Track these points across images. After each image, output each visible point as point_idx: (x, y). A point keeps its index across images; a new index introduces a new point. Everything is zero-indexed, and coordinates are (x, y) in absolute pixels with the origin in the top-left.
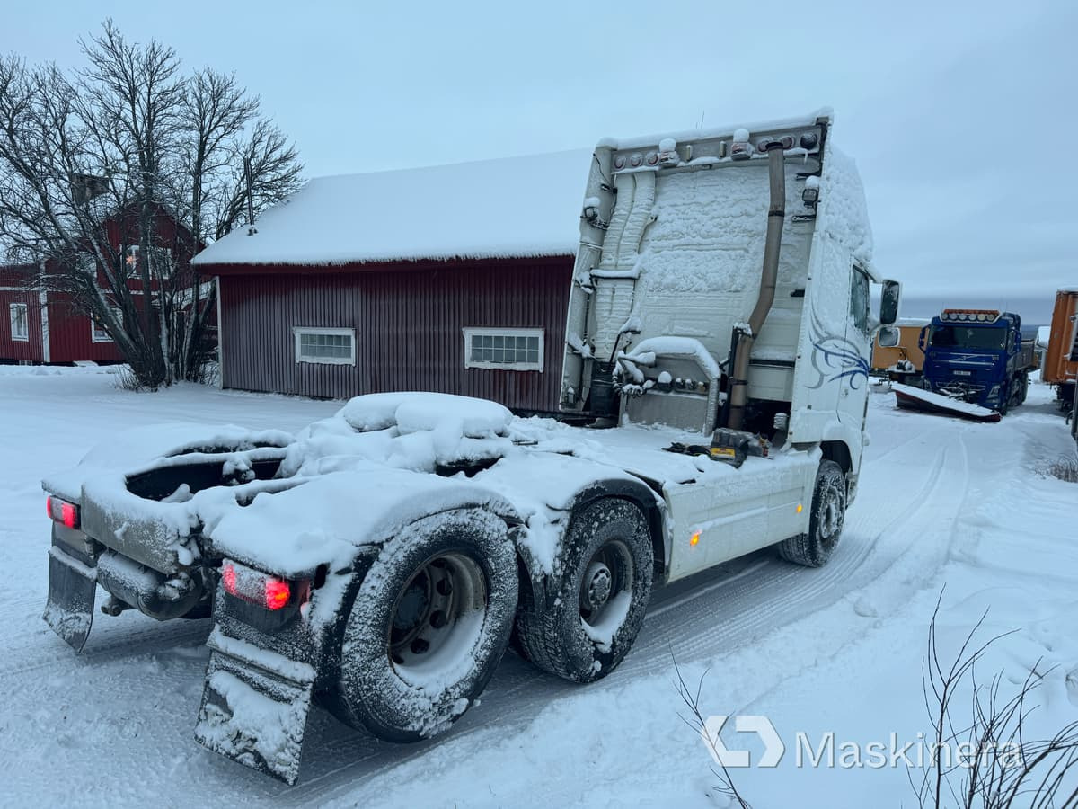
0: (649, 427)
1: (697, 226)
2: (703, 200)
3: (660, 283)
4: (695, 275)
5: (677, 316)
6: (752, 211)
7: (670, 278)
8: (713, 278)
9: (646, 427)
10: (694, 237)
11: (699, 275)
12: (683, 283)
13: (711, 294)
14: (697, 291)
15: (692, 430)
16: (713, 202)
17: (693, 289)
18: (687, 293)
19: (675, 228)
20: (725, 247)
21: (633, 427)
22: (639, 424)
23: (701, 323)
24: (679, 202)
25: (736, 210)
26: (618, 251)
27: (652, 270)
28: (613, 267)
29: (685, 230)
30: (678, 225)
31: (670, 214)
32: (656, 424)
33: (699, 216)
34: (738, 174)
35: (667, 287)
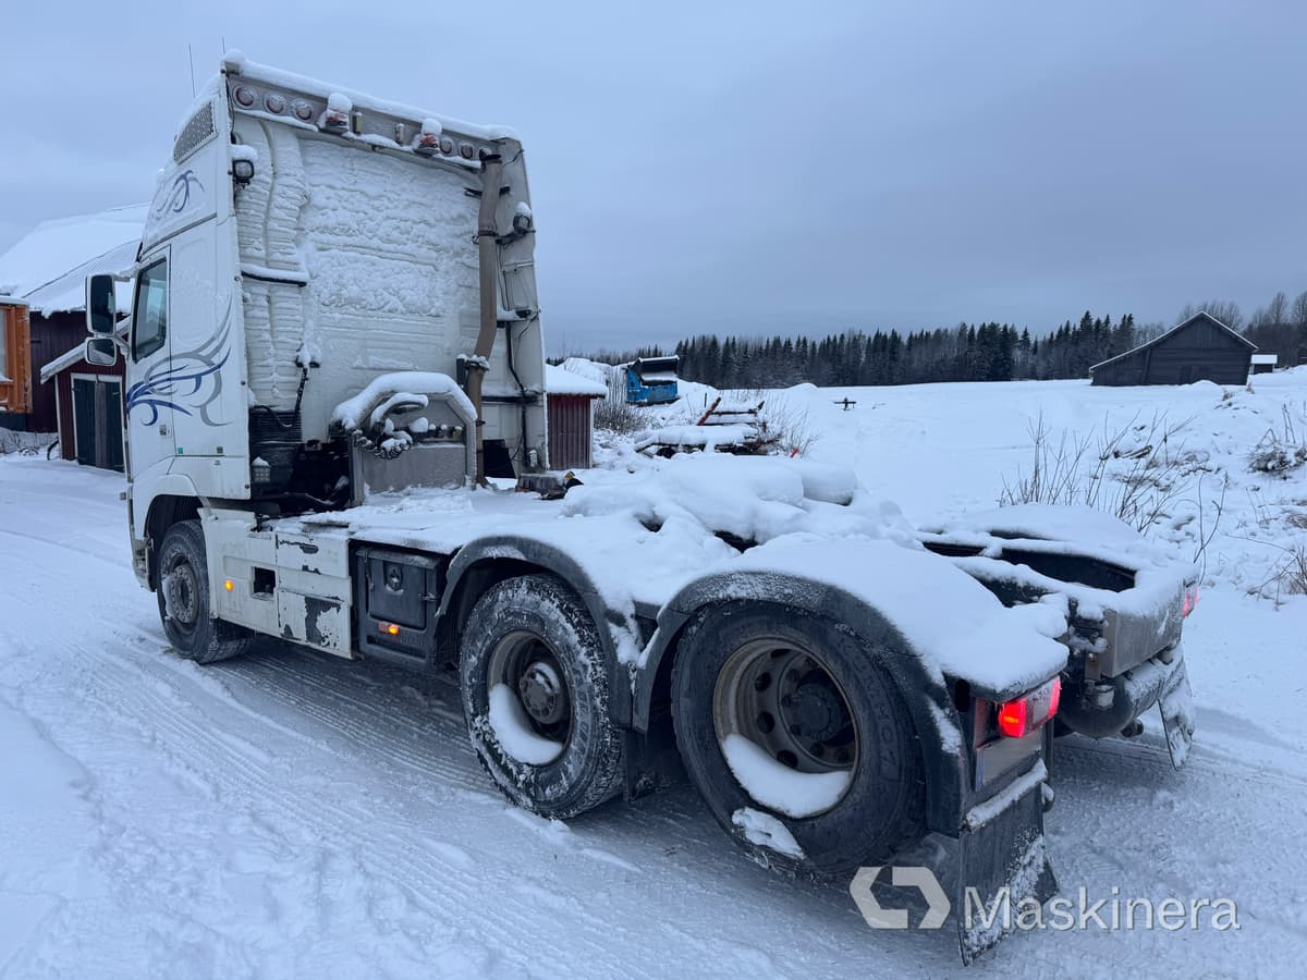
0: (401, 494)
1: (370, 224)
2: (372, 190)
3: (339, 296)
4: (385, 289)
5: (370, 343)
6: (432, 221)
7: (353, 290)
8: (410, 297)
9: (395, 494)
10: (370, 238)
11: (391, 290)
12: (371, 299)
13: (409, 316)
14: (390, 311)
15: (453, 486)
16: (383, 196)
17: (386, 308)
18: (380, 313)
19: (341, 219)
20: (413, 259)
21: (378, 497)
22: (386, 493)
23: (402, 352)
24: (338, 184)
25: (413, 213)
26: (267, 238)
27: (323, 275)
28: (263, 263)
29: (355, 226)
30: (344, 216)
31: (328, 198)
32: (409, 488)
33: (371, 212)
34: (403, 169)
35: (350, 302)
